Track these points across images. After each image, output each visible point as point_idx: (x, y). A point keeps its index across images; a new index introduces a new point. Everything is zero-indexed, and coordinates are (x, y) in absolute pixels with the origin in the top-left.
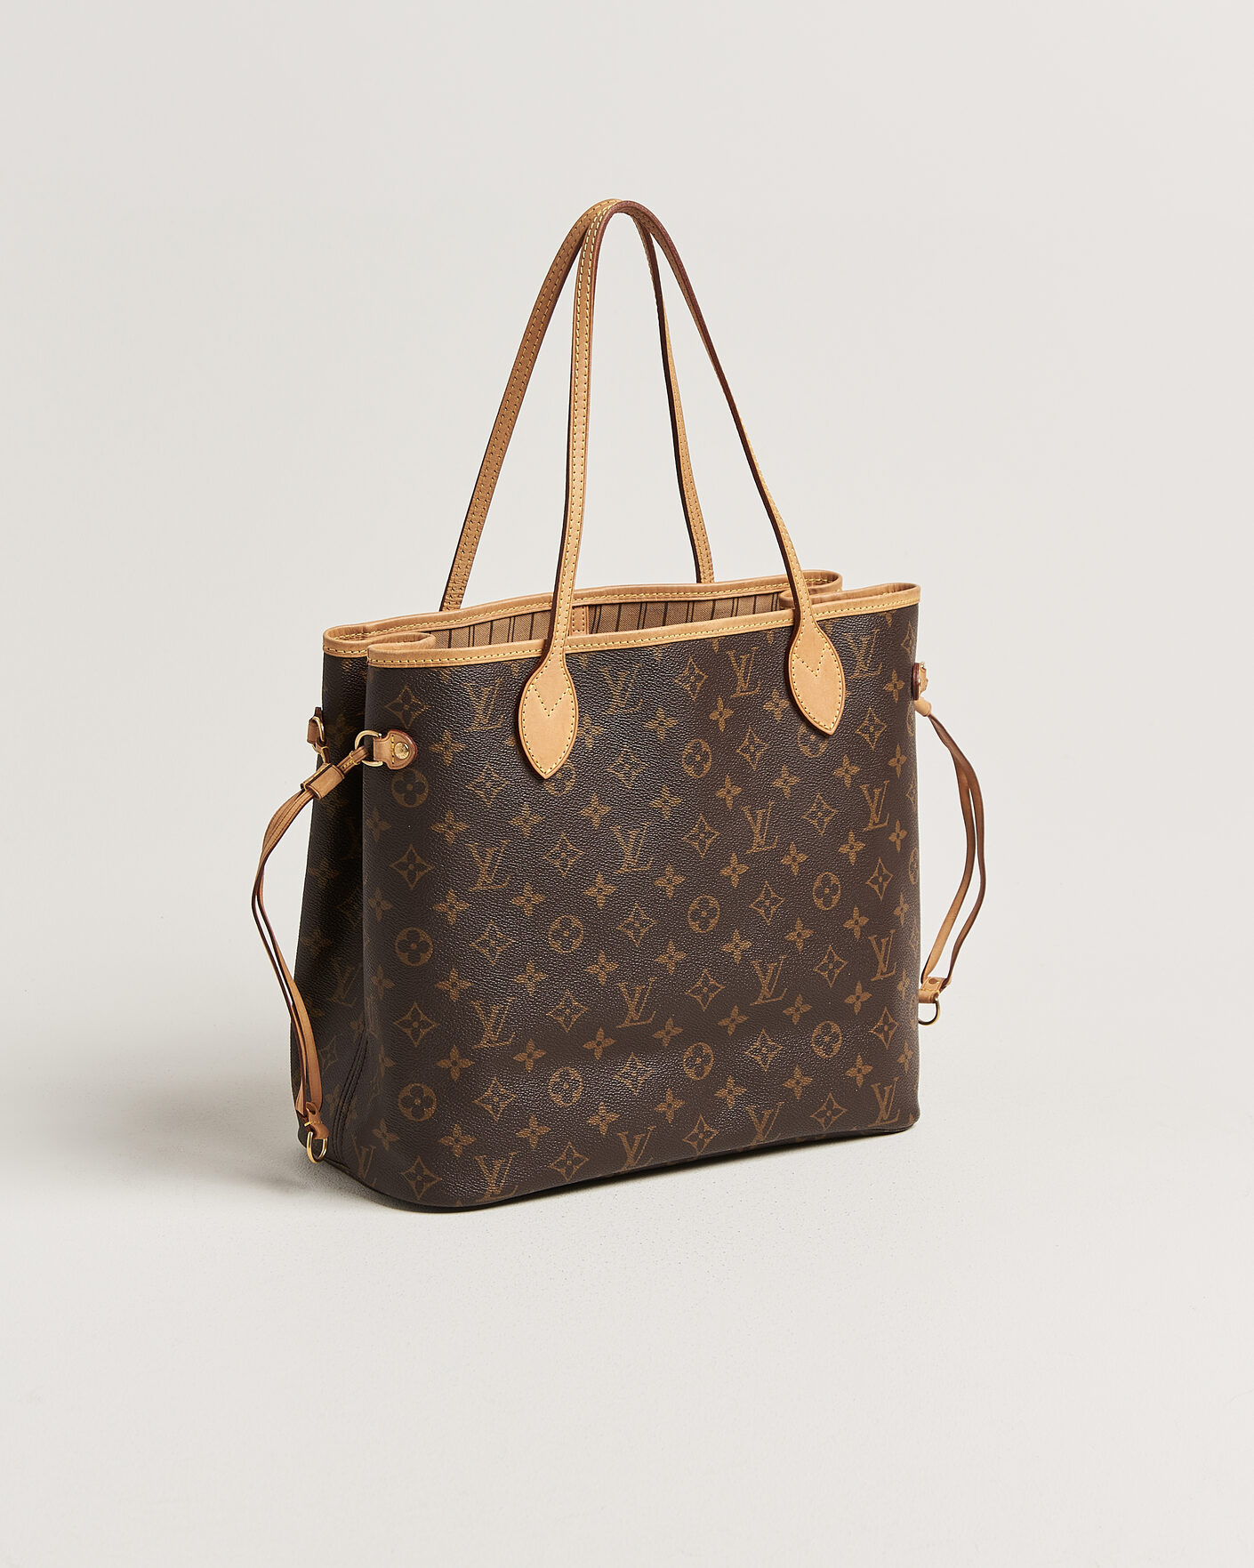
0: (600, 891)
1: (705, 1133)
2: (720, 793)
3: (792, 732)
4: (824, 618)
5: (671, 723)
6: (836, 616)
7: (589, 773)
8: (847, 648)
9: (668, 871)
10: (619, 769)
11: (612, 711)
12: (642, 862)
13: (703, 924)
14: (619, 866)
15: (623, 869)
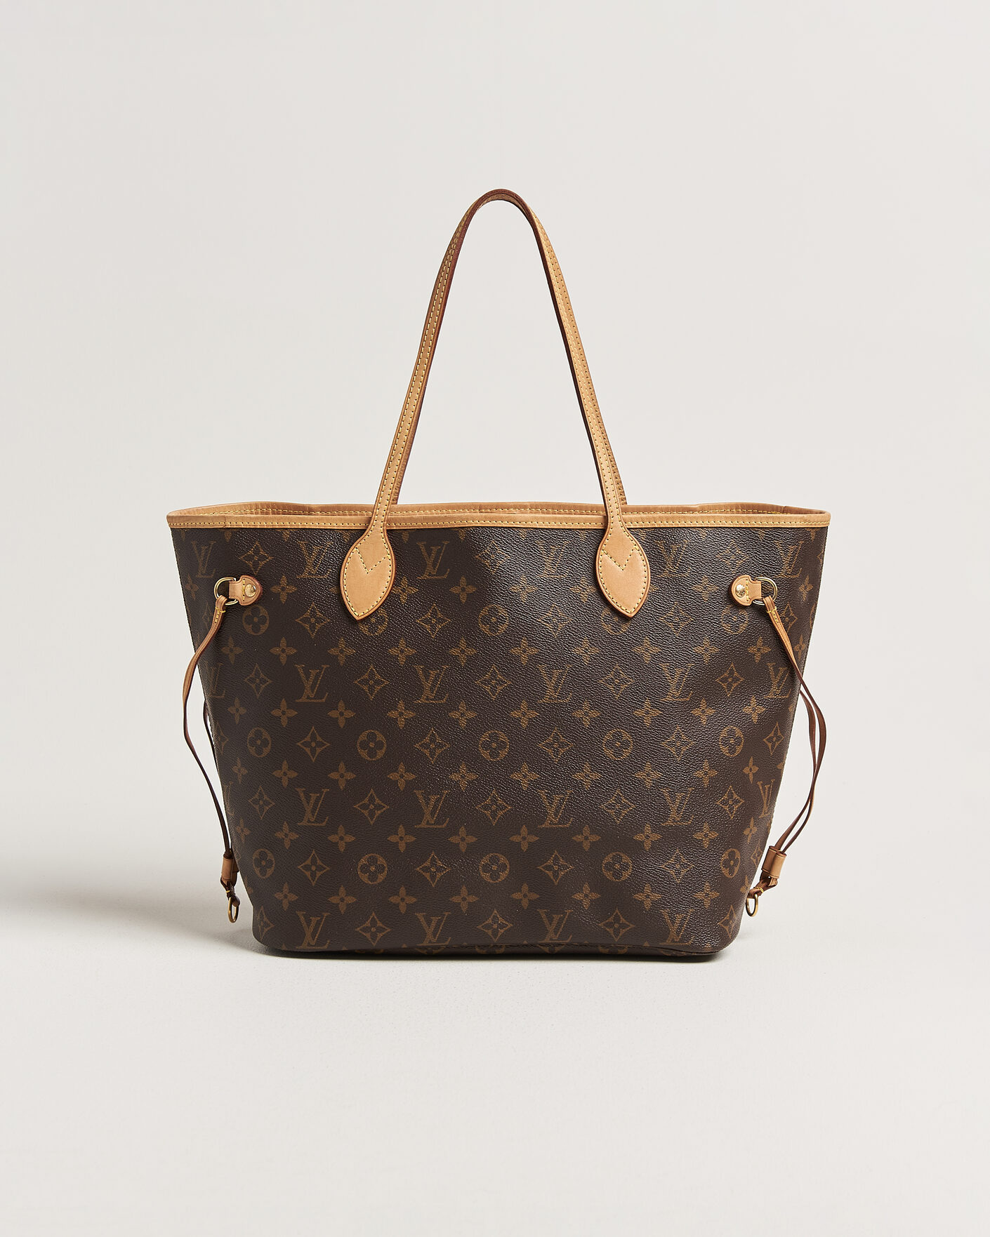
0: (401, 715)
1: (497, 926)
2: (515, 651)
3: (597, 613)
4: (638, 527)
5: (471, 589)
6: (650, 526)
7: (400, 621)
8: (658, 552)
9: (462, 706)
10: (427, 621)
11: (426, 576)
12: (439, 696)
13: (494, 754)
14: (419, 697)
15: (422, 701)
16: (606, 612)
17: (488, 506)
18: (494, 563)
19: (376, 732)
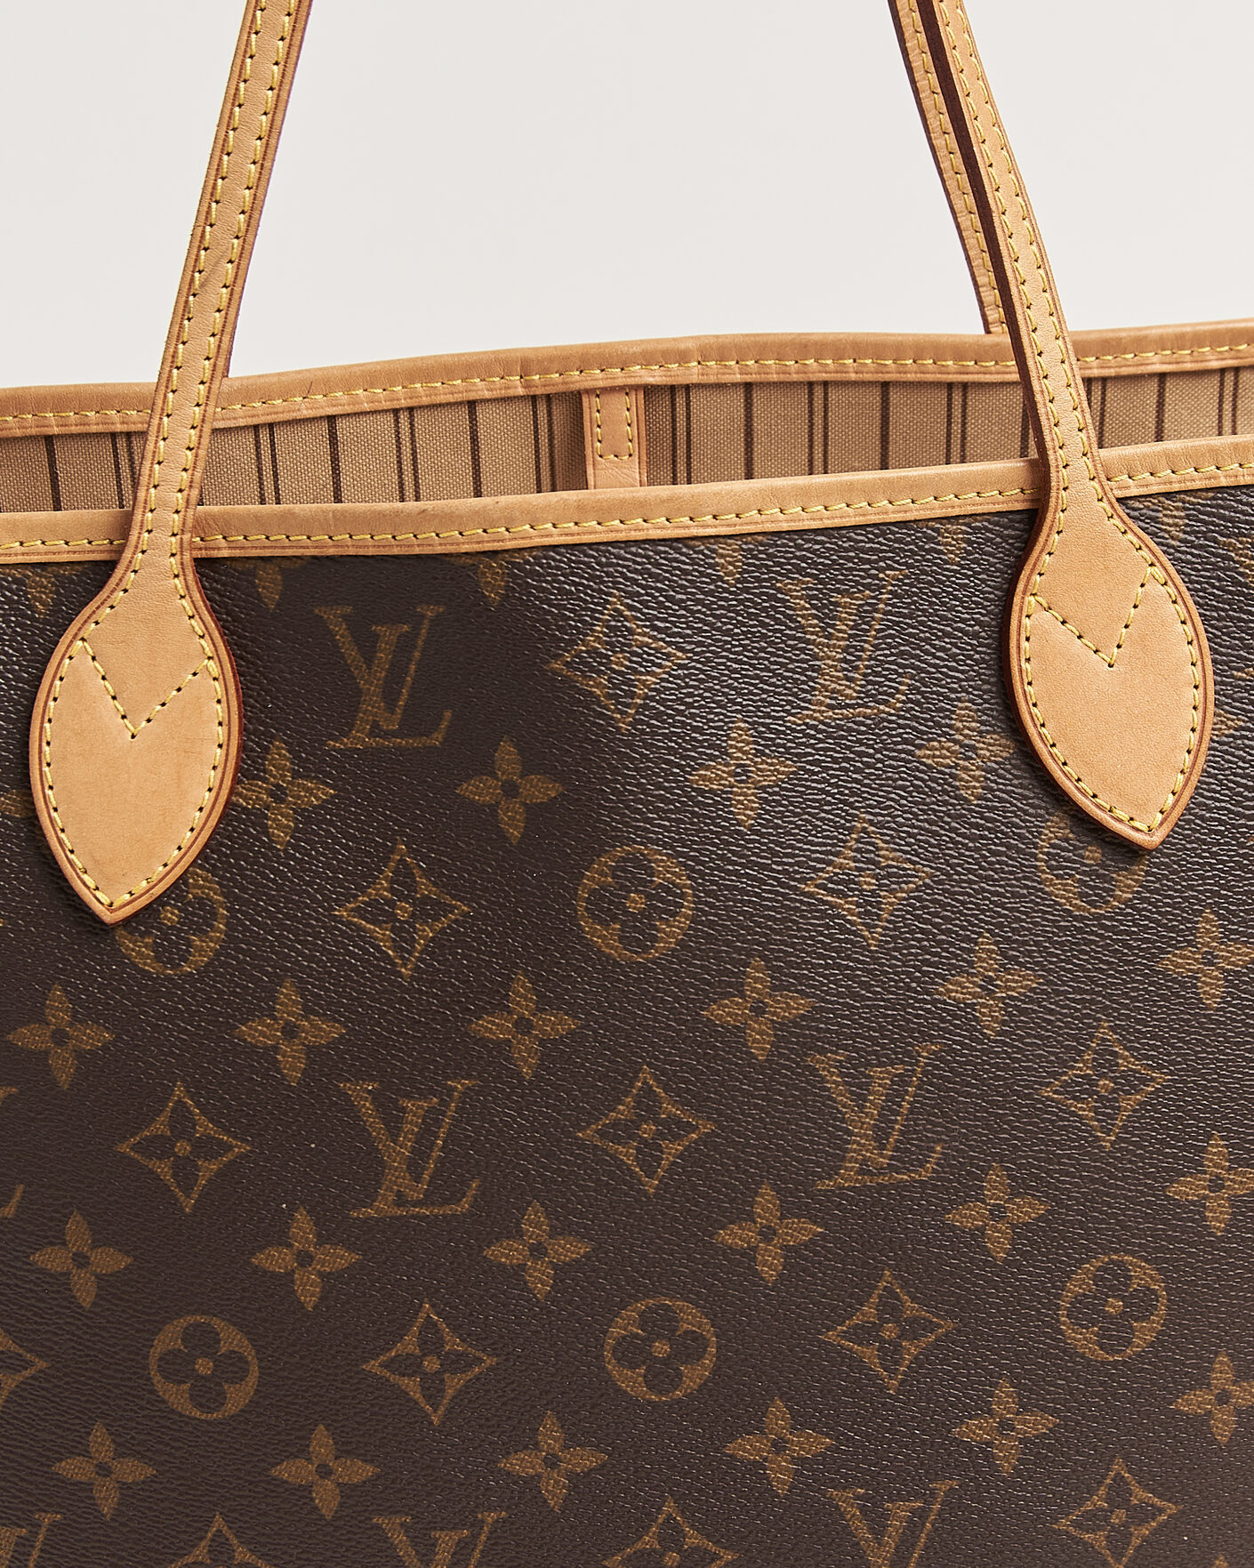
0: (305, 1260)
2: (725, 1012)
3: (1021, 837)
4: (1154, 489)
5: (542, 789)
6: (1198, 485)
7: (271, 916)
8: (1236, 583)
9: (535, 1223)
10: (377, 913)
11: (359, 739)
12: (445, 1189)
13: (662, 1376)
14: (369, 1197)
15: (382, 1206)
16: (1054, 830)
17: (551, 359)
18: (623, 687)
19: (217, 1323)
